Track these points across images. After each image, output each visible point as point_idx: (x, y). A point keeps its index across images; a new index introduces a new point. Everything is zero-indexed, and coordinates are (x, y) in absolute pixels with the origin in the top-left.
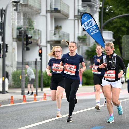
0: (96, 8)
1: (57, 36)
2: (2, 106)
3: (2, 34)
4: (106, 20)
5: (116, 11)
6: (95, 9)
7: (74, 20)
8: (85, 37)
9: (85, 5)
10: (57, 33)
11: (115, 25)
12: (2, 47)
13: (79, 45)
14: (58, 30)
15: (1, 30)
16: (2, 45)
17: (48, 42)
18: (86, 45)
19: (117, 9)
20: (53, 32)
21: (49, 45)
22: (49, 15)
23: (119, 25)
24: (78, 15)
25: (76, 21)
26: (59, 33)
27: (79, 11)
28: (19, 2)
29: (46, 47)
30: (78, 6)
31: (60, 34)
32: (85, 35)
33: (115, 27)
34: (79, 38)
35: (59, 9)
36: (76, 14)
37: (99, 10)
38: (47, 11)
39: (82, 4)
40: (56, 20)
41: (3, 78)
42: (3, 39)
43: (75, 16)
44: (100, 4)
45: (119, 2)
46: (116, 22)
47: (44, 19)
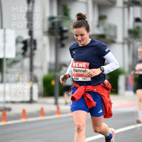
1: (101, 28)
7: (124, 8)
8: (137, 30)
10: (101, 25)
13: (130, 40)
20: (96, 23)
26: (103, 25)
31: (105, 26)
32: (138, 28)
34: (130, 32)
43: (124, 3)
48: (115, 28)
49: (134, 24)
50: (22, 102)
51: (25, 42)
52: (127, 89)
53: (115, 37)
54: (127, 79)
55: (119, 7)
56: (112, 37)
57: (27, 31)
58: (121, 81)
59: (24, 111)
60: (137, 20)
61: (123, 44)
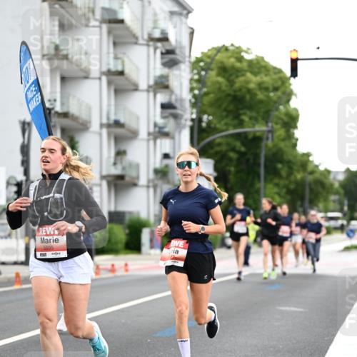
0: (186, 120)
1: (119, 167)
2: (24, 286)
3: (25, 164)
4: (203, 139)
5: (218, 126)
6: (183, 121)
7: (148, 140)
8: (166, 170)
9: (166, 115)
10: (118, 162)
11: (218, 149)
12: (24, 186)
13: (156, 182)
14: (119, 157)
15: (23, 156)
16: (24, 183)
17: (103, 177)
18: (168, 182)
19: (220, 122)
20: (112, 160)
21: (104, 183)
22: (104, 131)
23: (224, 148)
24: (154, 132)
25: (152, 143)
26: (121, 163)
27: (155, 125)
28: (53, 109)
29: (100, 185)
30: (155, 116)
31: (124, 163)
32: (167, 166)
33: (217, 153)
34: (156, 171)
35: (122, 120)
36: (152, 129)
37: (189, 123)
38: (102, 125)
39: (162, 113)
40: (118, 140)
41: (27, 238)
42: (26, 172)
43: (149, 134)
44: (192, 113)
45: (225, 110)
46: (219, 144)
47: (97, 138)
48: (137, 166)
49: (161, 162)
50: (15, 263)
51: (19, 185)
52: (152, 247)
53: (138, 178)
54: (152, 233)
55: (142, 140)
56: (133, 178)
57: (21, 169)
58: (145, 236)
59: (17, 275)
60: (166, 156)
61: (148, 187)
